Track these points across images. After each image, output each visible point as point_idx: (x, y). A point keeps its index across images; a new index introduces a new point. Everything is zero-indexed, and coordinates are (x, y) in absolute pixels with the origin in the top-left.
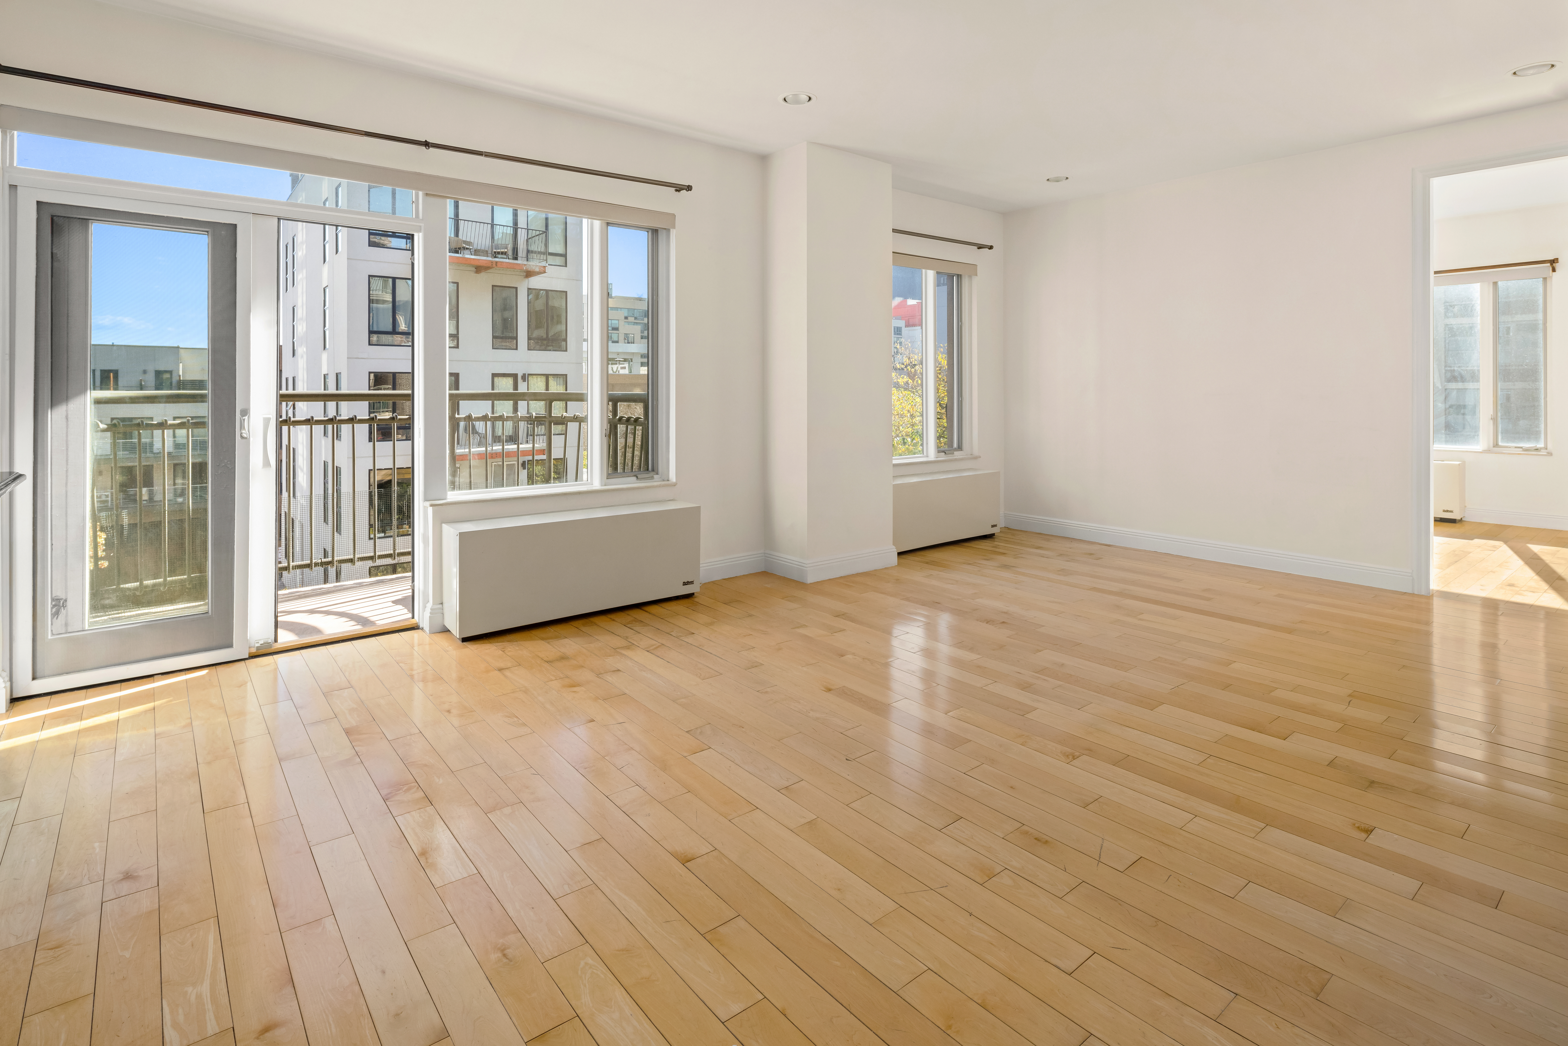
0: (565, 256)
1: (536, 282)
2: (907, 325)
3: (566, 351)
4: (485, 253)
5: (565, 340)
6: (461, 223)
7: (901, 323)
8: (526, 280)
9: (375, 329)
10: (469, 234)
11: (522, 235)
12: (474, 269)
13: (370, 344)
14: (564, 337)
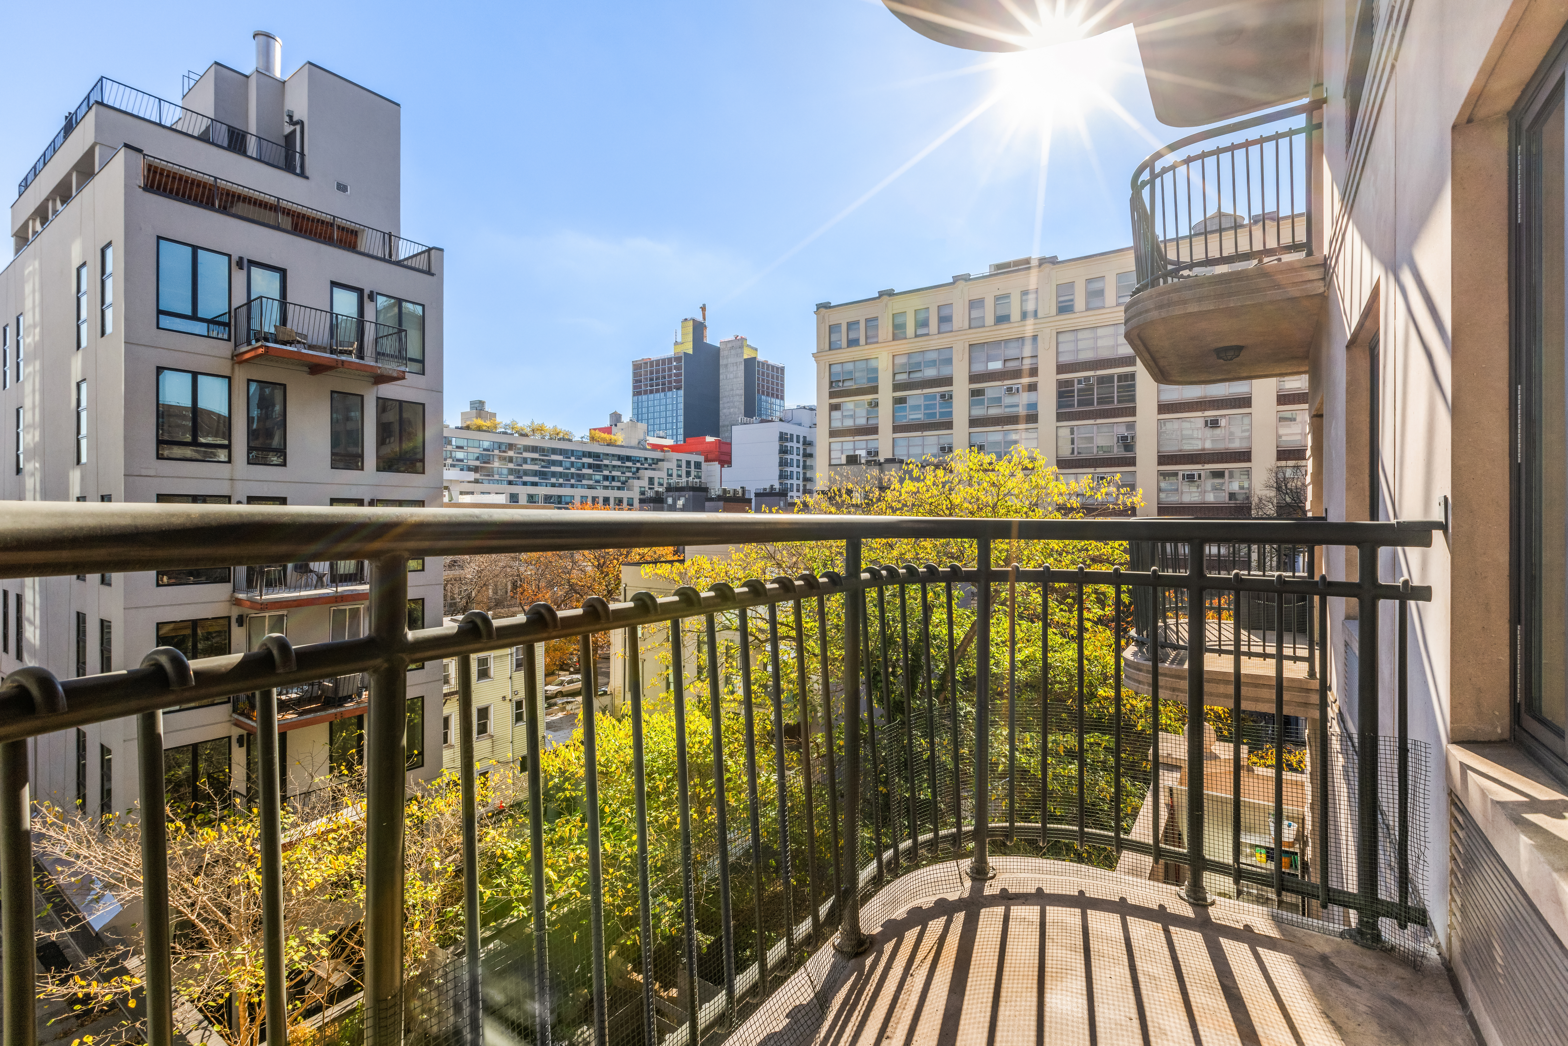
0: (422, 362)
1: (389, 391)
2: (706, 460)
3: (423, 473)
4: (322, 349)
5: (423, 461)
6: (290, 308)
7: (701, 458)
8: (375, 388)
9: (166, 438)
10: (301, 325)
11: (370, 332)
12: (307, 369)
13: (158, 458)
14: (420, 456)
